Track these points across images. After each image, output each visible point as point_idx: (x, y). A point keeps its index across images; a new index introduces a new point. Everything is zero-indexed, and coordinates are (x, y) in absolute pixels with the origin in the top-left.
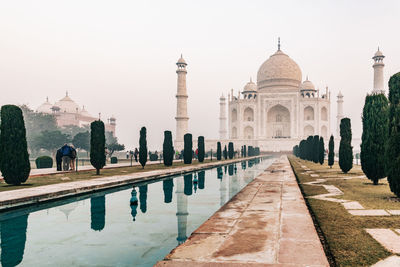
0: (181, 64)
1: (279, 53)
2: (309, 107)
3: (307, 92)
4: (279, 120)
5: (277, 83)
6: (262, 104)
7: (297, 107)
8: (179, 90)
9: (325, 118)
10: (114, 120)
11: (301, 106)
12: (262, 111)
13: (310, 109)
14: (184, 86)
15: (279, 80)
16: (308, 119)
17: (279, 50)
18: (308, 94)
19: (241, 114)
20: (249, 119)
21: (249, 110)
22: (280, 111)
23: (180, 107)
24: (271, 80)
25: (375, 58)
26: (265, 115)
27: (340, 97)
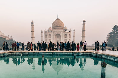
0: (32, 23)
1: (58, 19)
2: (66, 34)
3: (65, 30)
4: (58, 37)
5: (57, 28)
6: (53, 33)
7: (63, 34)
8: (32, 30)
9: (70, 37)
10: (12, 37)
11: (64, 34)
12: (53, 35)
13: (66, 35)
14: (33, 29)
15: (58, 27)
16: (66, 37)
17: (58, 18)
18: (66, 31)
19: (48, 36)
20: (50, 38)
21: (50, 35)
22: (58, 35)
23: (32, 34)
24: (56, 27)
25: (83, 22)
26: (54, 36)
27: (74, 31)
